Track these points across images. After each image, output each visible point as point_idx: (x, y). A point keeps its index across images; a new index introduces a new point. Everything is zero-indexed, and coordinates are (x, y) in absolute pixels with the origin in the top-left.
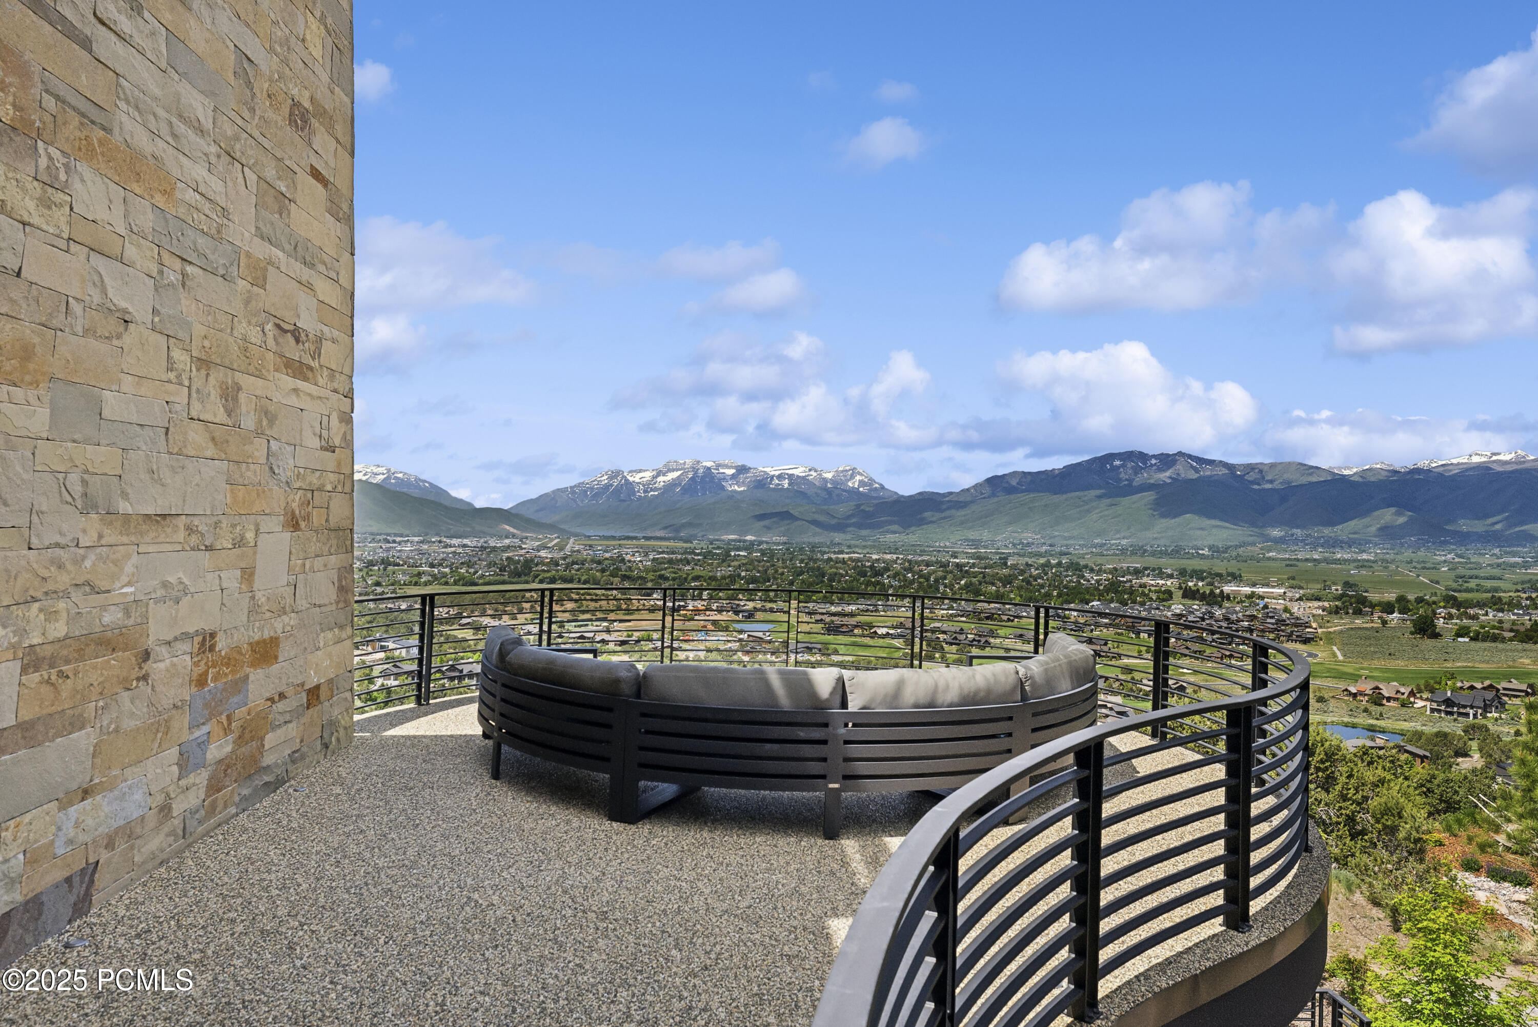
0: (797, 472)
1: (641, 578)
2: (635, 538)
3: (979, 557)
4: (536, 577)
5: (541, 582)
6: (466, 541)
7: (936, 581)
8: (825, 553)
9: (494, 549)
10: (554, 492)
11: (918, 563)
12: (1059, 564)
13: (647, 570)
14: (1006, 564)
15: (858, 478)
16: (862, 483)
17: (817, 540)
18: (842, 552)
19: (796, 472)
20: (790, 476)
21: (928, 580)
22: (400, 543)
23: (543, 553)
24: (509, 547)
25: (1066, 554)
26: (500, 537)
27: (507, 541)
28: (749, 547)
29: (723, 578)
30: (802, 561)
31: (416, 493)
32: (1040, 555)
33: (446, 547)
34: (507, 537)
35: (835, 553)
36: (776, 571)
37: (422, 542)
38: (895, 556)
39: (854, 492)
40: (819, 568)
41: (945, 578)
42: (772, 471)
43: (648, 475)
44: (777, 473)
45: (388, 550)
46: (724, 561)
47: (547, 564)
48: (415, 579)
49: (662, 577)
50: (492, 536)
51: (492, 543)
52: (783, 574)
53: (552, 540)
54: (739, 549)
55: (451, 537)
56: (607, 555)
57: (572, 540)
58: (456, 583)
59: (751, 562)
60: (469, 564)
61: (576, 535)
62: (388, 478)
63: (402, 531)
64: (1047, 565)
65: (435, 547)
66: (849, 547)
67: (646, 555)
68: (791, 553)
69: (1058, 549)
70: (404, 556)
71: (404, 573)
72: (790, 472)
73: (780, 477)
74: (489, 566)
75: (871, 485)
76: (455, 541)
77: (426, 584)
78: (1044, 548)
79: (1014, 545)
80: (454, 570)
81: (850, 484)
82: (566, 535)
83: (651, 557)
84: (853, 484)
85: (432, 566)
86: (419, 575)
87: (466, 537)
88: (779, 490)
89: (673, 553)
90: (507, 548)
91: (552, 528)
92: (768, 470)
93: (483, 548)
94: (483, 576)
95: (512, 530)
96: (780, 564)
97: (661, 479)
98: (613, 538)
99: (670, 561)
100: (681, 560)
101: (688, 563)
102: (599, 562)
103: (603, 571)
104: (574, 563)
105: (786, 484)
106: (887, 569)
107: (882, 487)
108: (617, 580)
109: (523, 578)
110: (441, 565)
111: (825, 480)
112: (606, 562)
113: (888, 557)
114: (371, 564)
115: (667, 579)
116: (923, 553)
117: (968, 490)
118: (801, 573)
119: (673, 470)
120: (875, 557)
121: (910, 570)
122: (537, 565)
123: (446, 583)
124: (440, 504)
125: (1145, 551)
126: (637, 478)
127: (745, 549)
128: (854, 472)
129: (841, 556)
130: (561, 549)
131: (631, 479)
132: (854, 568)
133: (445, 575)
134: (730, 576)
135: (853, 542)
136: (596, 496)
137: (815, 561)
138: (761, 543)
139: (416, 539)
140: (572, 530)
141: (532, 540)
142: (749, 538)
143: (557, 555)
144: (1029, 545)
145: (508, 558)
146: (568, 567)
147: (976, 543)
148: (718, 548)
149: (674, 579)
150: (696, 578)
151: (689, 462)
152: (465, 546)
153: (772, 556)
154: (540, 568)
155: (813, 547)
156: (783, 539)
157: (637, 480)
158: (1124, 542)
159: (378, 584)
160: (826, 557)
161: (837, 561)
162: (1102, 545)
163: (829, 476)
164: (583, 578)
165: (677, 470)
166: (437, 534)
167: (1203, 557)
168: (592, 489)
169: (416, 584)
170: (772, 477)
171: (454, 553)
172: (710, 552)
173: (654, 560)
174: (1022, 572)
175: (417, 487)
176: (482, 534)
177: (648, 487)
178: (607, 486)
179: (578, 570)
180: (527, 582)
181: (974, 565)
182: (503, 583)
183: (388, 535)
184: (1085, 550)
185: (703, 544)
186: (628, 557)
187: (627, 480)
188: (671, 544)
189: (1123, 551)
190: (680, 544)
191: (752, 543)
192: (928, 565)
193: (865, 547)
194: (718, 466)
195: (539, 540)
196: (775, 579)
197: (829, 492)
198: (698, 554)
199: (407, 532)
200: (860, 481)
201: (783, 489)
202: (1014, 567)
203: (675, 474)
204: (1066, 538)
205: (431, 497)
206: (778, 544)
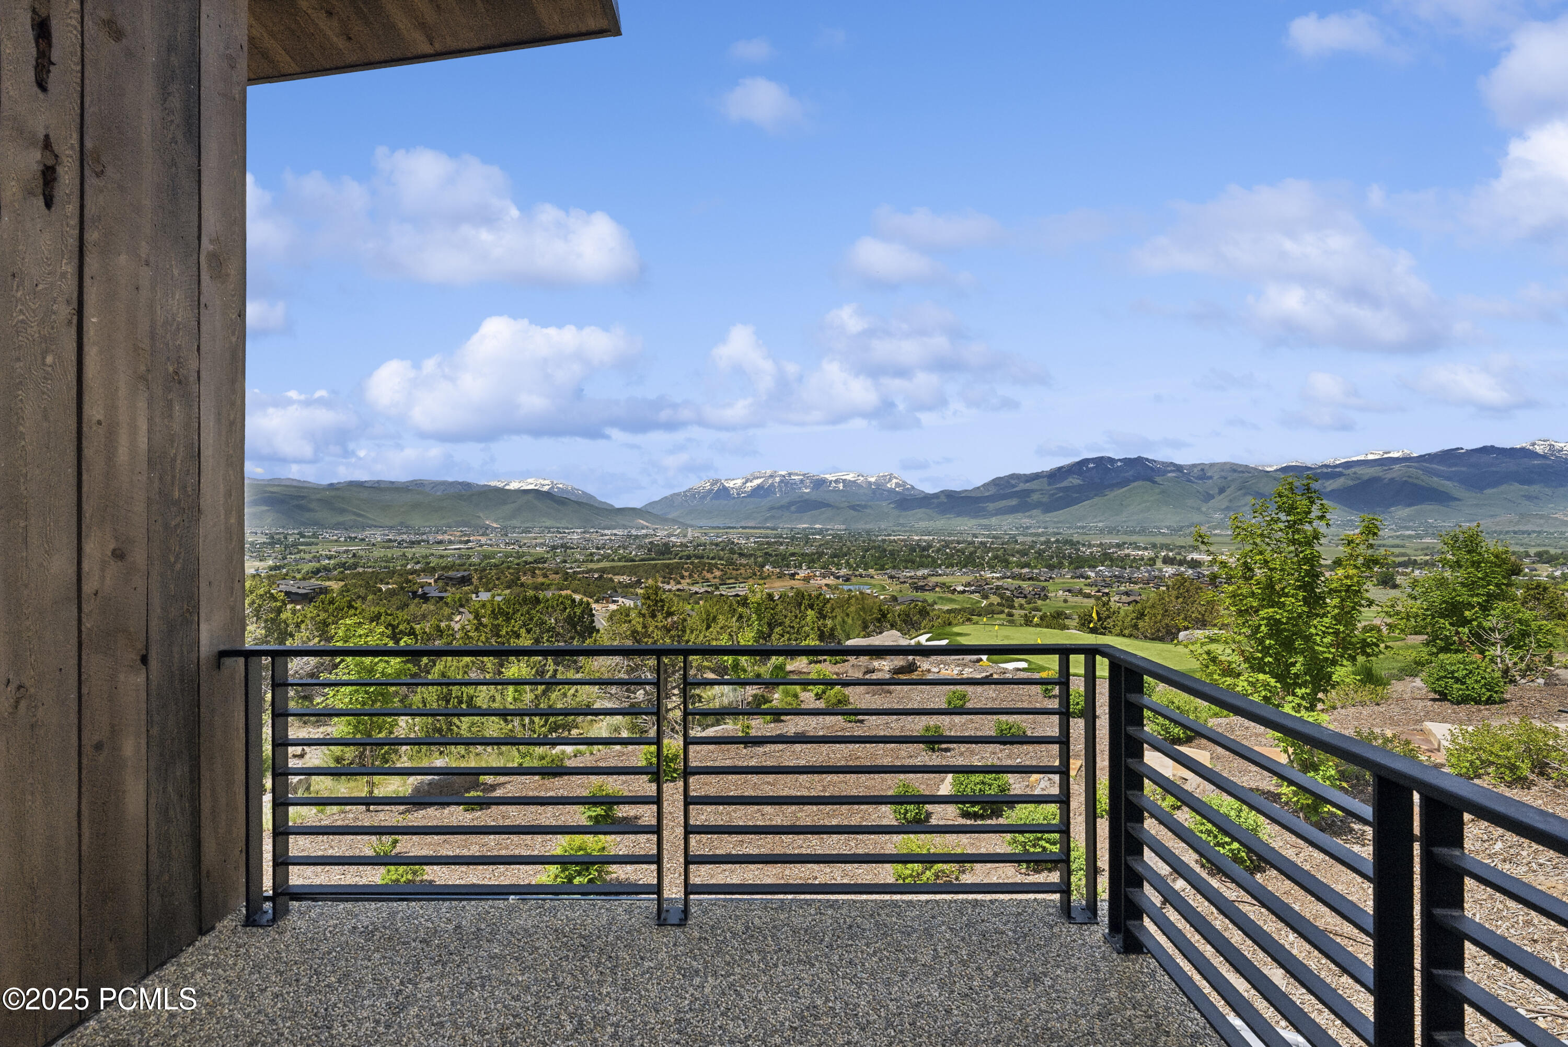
0: (850, 477)
1: (751, 555)
2: (734, 528)
3: (994, 537)
4: (677, 555)
5: (681, 558)
6: (615, 531)
7: (971, 554)
8: (878, 536)
9: (637, 537)
10: (671, 495)
11: (952, 542)
12: (1057, 541)
13: (753, 549)
14: (1016, 541)
15: (894, 481)
16: (897, 485)
17: (868, 527)
18: (890, 535)
19: (848, 477)
20: (844, 481)
21: (963, 554)
22: (569, 533)
23: (673, 539)
24: (647, 535)
25: (1058, 534)
26: (638, 528)
27: (644, 531)
28: (820, 532)
29: (813, 554)
30: (864, 542)
31: (573, 498)
32: (1039, 535)
33: (602, 535)
34: (643, 528)
35: (885, 535)
36: (849, 549)
37: (584, 532)
38: (931, 538)
39: (891, 491)
40: (879, 547)
41: (976, 552)
42: (830, 477)
43: (739, 482)
44: (834, 479)
45: (561, 538)
46: (807, 542)
47: (679, 546)
48: (590, 558)
49: (766, 554)
50: (632, 528)
51: (634, 532)
52: (854, 551)
53: (675, 530)
54: (813, 534)
55: (604, 529)
56: (720, 540)
57: (690, 530)
58: (620, 560)
59: (827, 543)
60: (625, 548)
61: (692, 526)
62: (553, 487)
63: (567, 525)
64: (1048, 542)
65: (594, 536)
66: (894, 531)
67: (748, 539)
68: (853, 536)
69: (1050, 530)
70: (575, 542)
71: (580, 553)
72: (844, 477)
73: (836, 481)
74: (640, 547)
75: (904, 486)
76: (606, 532)
77: (599, 561)
78: (1040, 530)
79: (1017, 528)
80: (615, 551)
81: (889, 485)
82: (685, 526)
83: (752, 540)
84: (892, 485)
85: (598, 548)
86: (591, 554)
87: (614, 529)
88: (836, 491)
89: (767, 537)
90: (646, 536)
91: (674, 521)
92: (827, 476)
93: (629, 536)
94: (636, 555)
95: (645, 523)
96: (848, 543)
97: (749, 484)
98: (719, 528)
99: (768, 543)
100: (776, 542)
101: (781, 544)
102: (717, 545)
103: (722, 550)
104: (699, 545)
105: (841, 486)
106: (930, 546)
107: (913, 488)
108: (736, 556)
109: (666, 556)
110: (604, 548)
111: (870, 483)
112: (722, 544)
113: (926, 538)
114: (554, 548)
115: (771, 555)
116: (950, 535)
117: (978, 488)
118: (867, 551)
119: (757, 478)
120: (916, 538)
121: (947, 546)
122: (673, 547)
123: (613, 560)
124: (592, 506)
125: (1119, 531)
126: (730, 484)
127: (819, 534)
128: (891, 477)
129: (892, 538)
130: (685, 536)
131: (727, 485)
132: (905, 546)
133: (609, 555)
134: (817, 553)
135: (895, 528)
136: (703, 498)
137: (874, 541)
138: (827, 530)
139: (579, 530)
140: (688, 522)
141: (661, 530)
142: (817, 526)
143: (685, 541)
144: (1027, 528)
145: (651, 543)
146: (695, 548)
147: (987, 528)
148: (798, 533)
149: (776, 555)
150: (793, 554)
151: (769, 472)
152: (615, 535)
153: (841, 538)
154: (674, 549)
155: (868, 532)
156: (843, 527)
157: (732, 486)
158: (1100, 525)
159: (565, 562)
160: (880, 538)
161: (891, 542)
162: (1083, 527)
163: (873, 480)
164: (711, 555)
165: (760, 478)
166: (592, 527)
167: (1163, 534)
168: (699, 493)
169: (592, 561)
170: (831, 482)
171: (610, 539)
172: (794, 536)
173: (755, 542)
174: (1032, 547)
175: (573, 494)
176: (625, 527)
177: (740, 490)
178: (710, 491)
179: (704, 550)
180: (670, 559)
181: (992, 543)
182: (653, 559)
183: (558, 528)
184: (1072, 531)
185: (785, 531)
186: (736, 541)
187: (724, 486)
188: (762, 531)
189: (1102, 531)
190: (769, 532)
191: (821, 529)
192: (959, 543)
193: (905, 531)
194: (790, 474)
195: (666, 530)
196: (850, 554)
197: (874, 492)
198: (786, 538)
199: (570, 526)
200: (896, 483)
201: (839, 490)
202: (1023, 543)
203: (759, 481)
204: (1055, 522)
205: (584, 501)
206: (840, 530)
